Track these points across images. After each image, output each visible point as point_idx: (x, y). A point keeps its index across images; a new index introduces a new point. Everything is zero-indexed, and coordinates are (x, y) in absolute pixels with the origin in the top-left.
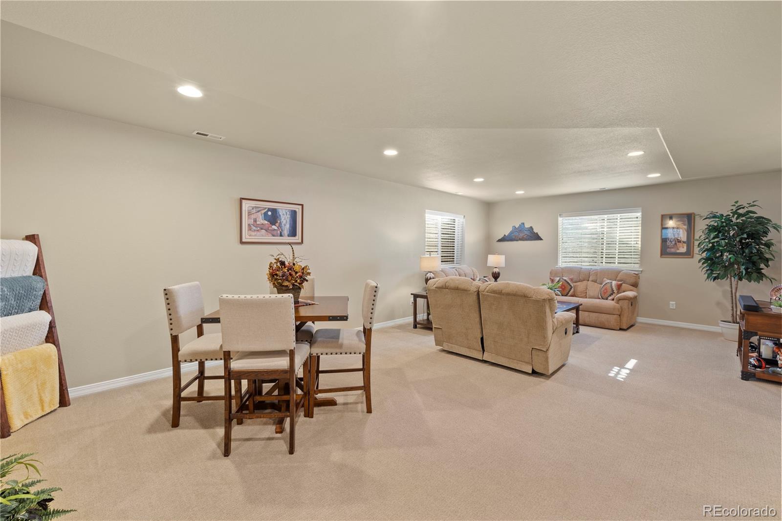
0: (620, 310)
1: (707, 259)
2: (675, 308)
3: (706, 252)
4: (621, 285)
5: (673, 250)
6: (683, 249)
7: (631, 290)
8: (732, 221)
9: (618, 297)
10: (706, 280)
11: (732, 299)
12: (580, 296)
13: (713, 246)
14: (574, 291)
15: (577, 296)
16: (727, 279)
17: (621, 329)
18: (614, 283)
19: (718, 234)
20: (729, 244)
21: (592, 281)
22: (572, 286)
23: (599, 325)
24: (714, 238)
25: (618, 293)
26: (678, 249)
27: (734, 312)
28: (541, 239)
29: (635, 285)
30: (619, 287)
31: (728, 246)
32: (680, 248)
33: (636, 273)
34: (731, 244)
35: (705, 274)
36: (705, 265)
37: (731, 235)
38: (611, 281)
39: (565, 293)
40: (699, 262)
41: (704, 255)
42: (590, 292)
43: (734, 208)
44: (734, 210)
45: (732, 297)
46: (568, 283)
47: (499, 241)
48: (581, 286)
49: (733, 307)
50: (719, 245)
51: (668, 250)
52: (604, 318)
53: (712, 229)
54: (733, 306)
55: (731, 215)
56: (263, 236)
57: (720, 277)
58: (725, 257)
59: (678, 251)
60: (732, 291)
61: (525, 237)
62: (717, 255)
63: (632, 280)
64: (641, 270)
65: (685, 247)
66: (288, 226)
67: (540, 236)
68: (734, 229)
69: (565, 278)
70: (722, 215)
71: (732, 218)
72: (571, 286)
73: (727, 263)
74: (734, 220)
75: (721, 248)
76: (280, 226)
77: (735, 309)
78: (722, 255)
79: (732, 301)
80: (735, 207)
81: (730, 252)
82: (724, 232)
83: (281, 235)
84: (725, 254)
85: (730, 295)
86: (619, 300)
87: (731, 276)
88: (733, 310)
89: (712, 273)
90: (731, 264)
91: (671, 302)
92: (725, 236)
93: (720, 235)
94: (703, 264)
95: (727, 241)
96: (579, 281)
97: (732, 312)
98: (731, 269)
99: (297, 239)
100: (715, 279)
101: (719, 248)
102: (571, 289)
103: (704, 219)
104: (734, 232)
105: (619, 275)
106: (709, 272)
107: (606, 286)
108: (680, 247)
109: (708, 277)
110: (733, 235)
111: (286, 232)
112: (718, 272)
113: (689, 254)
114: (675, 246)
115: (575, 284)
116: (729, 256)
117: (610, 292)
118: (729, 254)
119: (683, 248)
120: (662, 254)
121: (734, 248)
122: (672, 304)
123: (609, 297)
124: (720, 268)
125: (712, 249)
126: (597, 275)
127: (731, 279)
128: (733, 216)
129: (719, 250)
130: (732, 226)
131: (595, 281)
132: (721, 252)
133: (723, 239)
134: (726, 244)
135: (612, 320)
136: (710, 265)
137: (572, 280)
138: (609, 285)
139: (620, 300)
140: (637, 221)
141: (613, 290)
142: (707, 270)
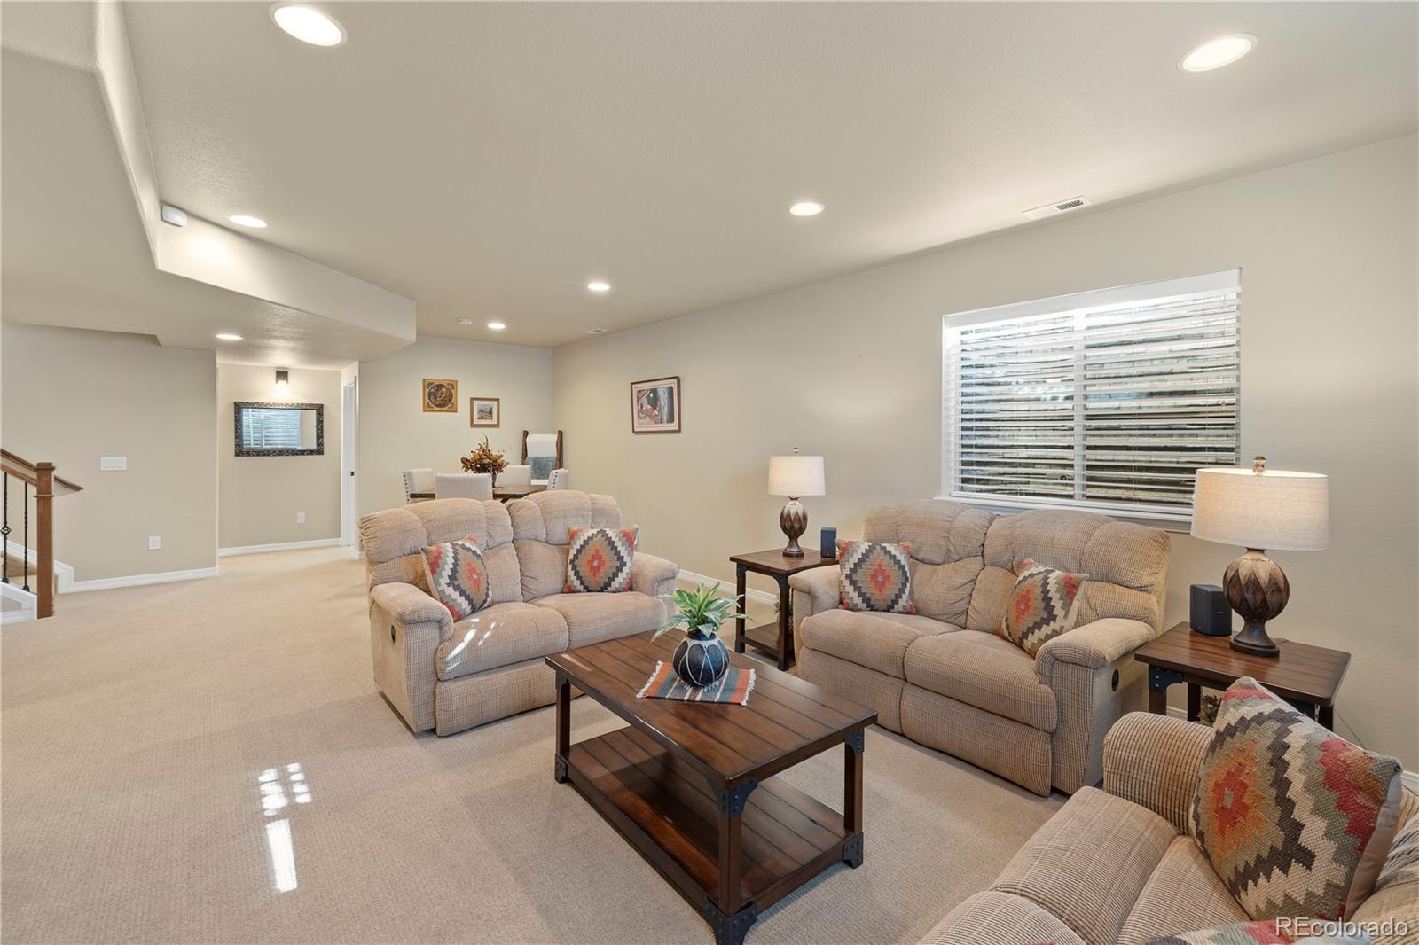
56: (648, 423)
66: (666, 409)
76: (660, 411)
83: (661, 422)
99: (674, 426)
111: (665, 418)
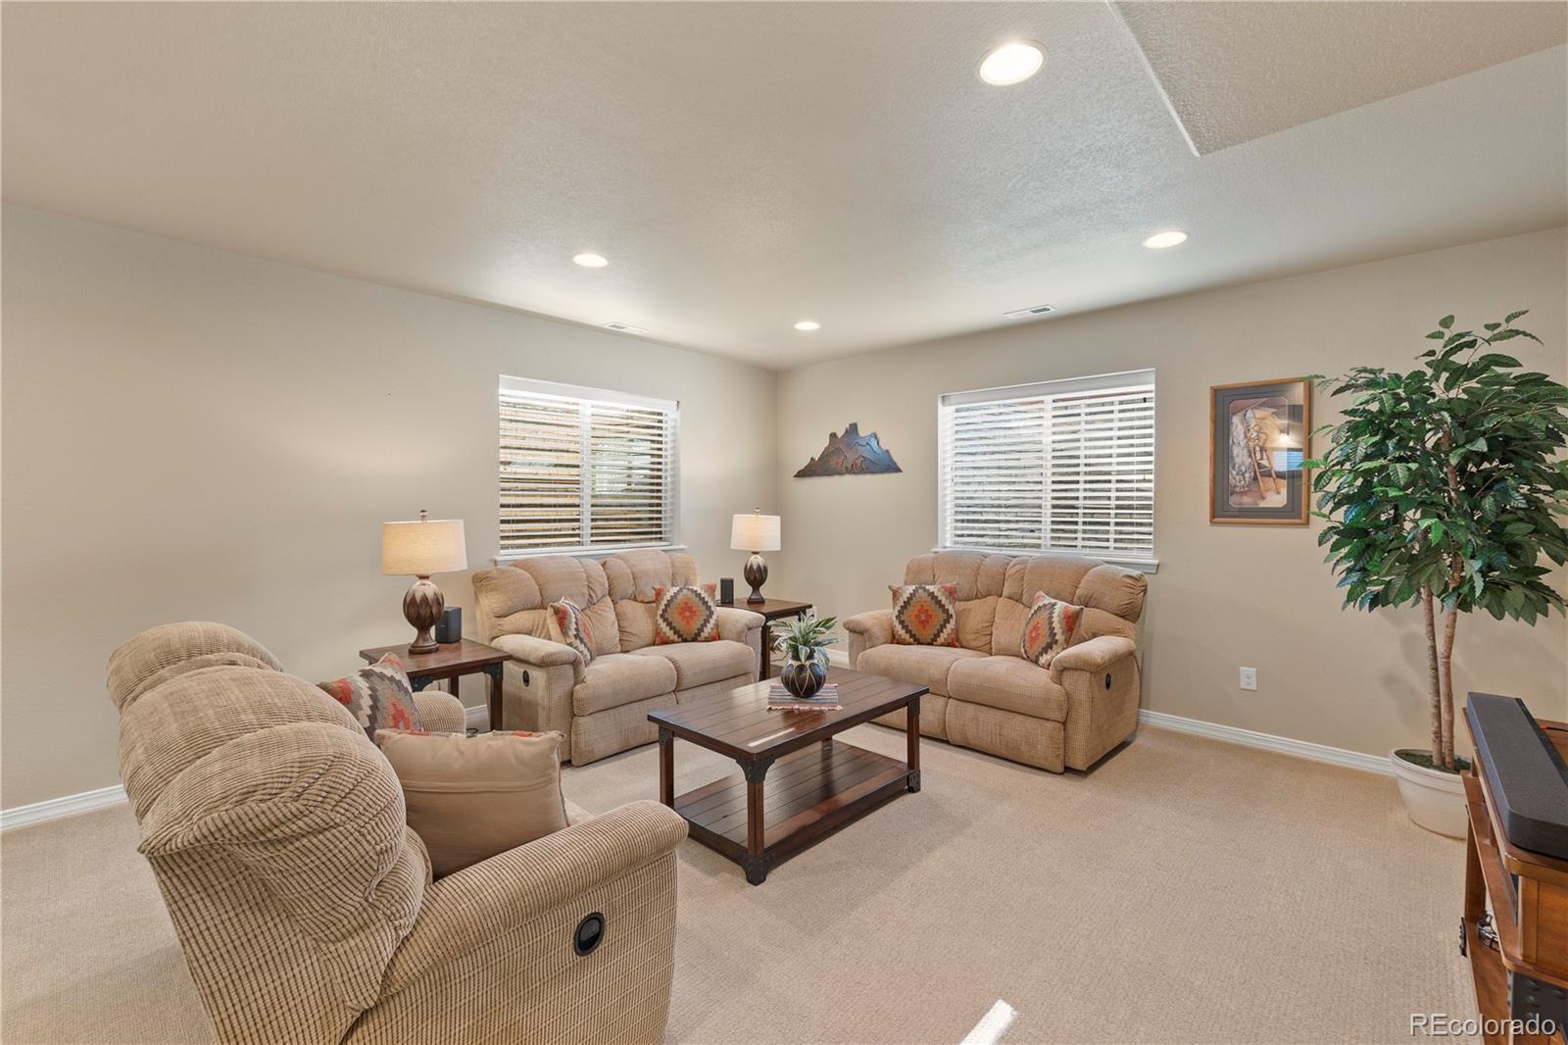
0: (1065, 706)
1: (1347, 533)
2: (1254, 687)
3: (1345, 508)
4: (1077, 615)
5: (1247, 501)
6: (1277, 498)
7: (1116, 632)
8: (1433, 395)
9: (1060, 661)
10: (1344, 608)
11: (1436, 677)
12: (974, 644)
13: (1367, 484)
14: (956, 631)
15: (964, 643)
16: (1417, 602)
17: (1068, 770)
18: (1060, 605)
19: (1383, 441)
20: (1424, 476)
21: (1010, 598)
22: (951, 611)
23: (1004, 753)
24: (1367, 457)
25: (1068, 643)
26: (1263, 498)
27: (1445, 727)
28: (898, 470)
29: (1131, 613)
30: (1071, 621)
31: (1420, 484)
32: (1266, 495)
33: (1135, 573)
34: (1431, 479)
35: (1341, 583)
36: (1344, 551)
37: (1429, 445)
38: (1053, 601)
39: (929, 634)
40: (1320, 544)
41: (1339, 516)
42: (1001, 636)
43: (1439, 346)
44: (1439, 356)
45: (1436, 669)
46: (939, 602)
47: (801, 474)
48: (976, 613)
49: (1438, 707)
50: (1388, 482)
51: (1234, 501)
52: (1017, 729)
53: (1363, 423)
54: (1439, 701)
55: (1429, 372)
57: (1391, 598)
58: (1408, 526)
59: (1263, 504)
60: (1434, 648)
61: (859, 462)
62: (1383, 517)
63: (1121, 598)
64: (1156, 562)
65: (1284, 491)
67: (895, 459)
68: (1438, 425)
69: (931, 588)
70: (1398, 377)
71: (1433, 385)
72: (946, 611)
73: (1417, 547)
74: (1438, 388)
75: (1393, 493)
77: (1445, 716)
78: (1397, 519)
79: (1437, 684)
80: (1442, 342)
81: (1427, 507)
82: (1405, 434)
84: (1410, 513)
85: (1428, 663)
86: (1062, 671)
87: (1431, 595)
88: (1438, 716)
89: (1363, 583)
90: (1431, 552)
91: (1242, 668)
92: (1406, 447)
93: (1391, 444)
94: (1335, 548)
95: (1414, 466)
96: (976, 598)
97: (1436, 724)
98: (1431, 568)
100: (1376, 601)
101: (1386, 493)
102: (947, 621)
103: (1334, 394)
104: (1440, 435)
105: (1083, 581)
106: (1355, 577)
107: (1036, 619)
108: (1267, 491)
109: (1351, 597)
110: (1437, 445)
112: (1387, 579)
113: (1293, 513)
114: (1254, 487)
115: (961, 605)
116: (1424, 524)
117: (1044, 640)
118: (1423, 517)
119: (1278, 493)
120: (1214, 515)
121: (1440, 490)
122: (1248, 676)
123: (1041, 654)
124: (1391, 567)
125: (1361, 498)
126: (1022, 579)
127: (1430, 603)
128: (1436, 378)
129: (1389, 500)
130: (1429, 411)
131: (1017, 598)
132: (1396, 508)
133: (1400, 459)
134: (1413, 479)
135: (1040, 738)
136: (1358, 555)
137: (951, 593)
138: (1045, 614)
139: (1065, 669)
140: (1145, 409)
141: (1053, 635)
142: (1349, 570)
